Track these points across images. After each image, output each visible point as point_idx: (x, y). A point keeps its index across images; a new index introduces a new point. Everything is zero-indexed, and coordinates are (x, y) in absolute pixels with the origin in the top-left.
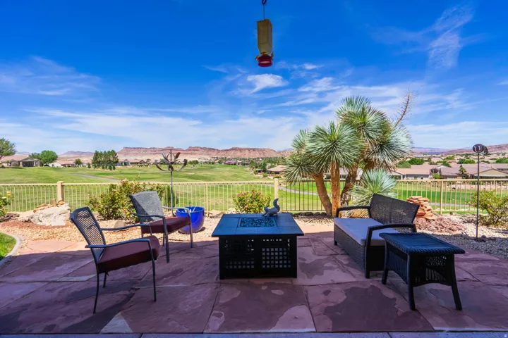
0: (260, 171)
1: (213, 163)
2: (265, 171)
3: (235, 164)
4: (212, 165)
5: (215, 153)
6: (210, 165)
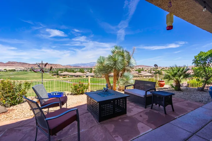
0: (55, 75)
1: (26, 71)
2: (58, 74)
5: (27, 65)
6: (24, 72)
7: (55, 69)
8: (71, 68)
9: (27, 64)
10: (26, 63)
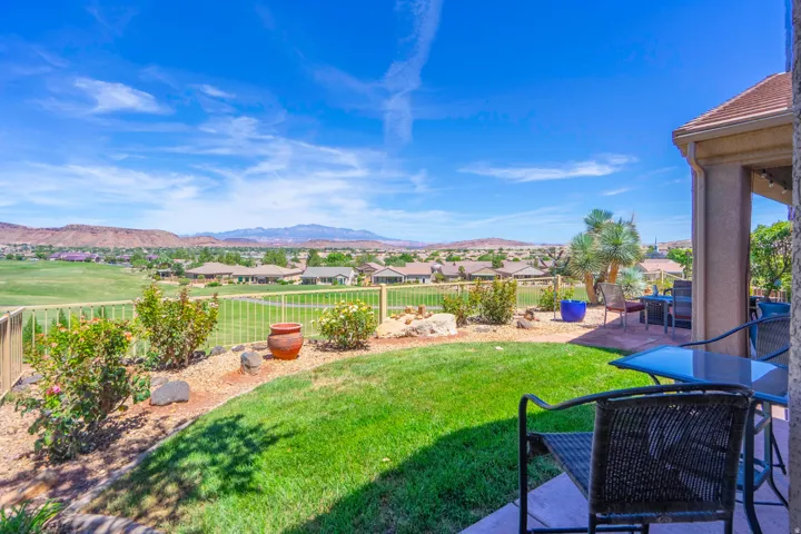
1: (20, 259)
2: (179, 273)
3: (88, 260)
4: (20, 263)
5: (18, 234)
6: (9, 262)
7: (148, 249)
8: (216, 248)
9: (16, 227)
10: (9, 225)
